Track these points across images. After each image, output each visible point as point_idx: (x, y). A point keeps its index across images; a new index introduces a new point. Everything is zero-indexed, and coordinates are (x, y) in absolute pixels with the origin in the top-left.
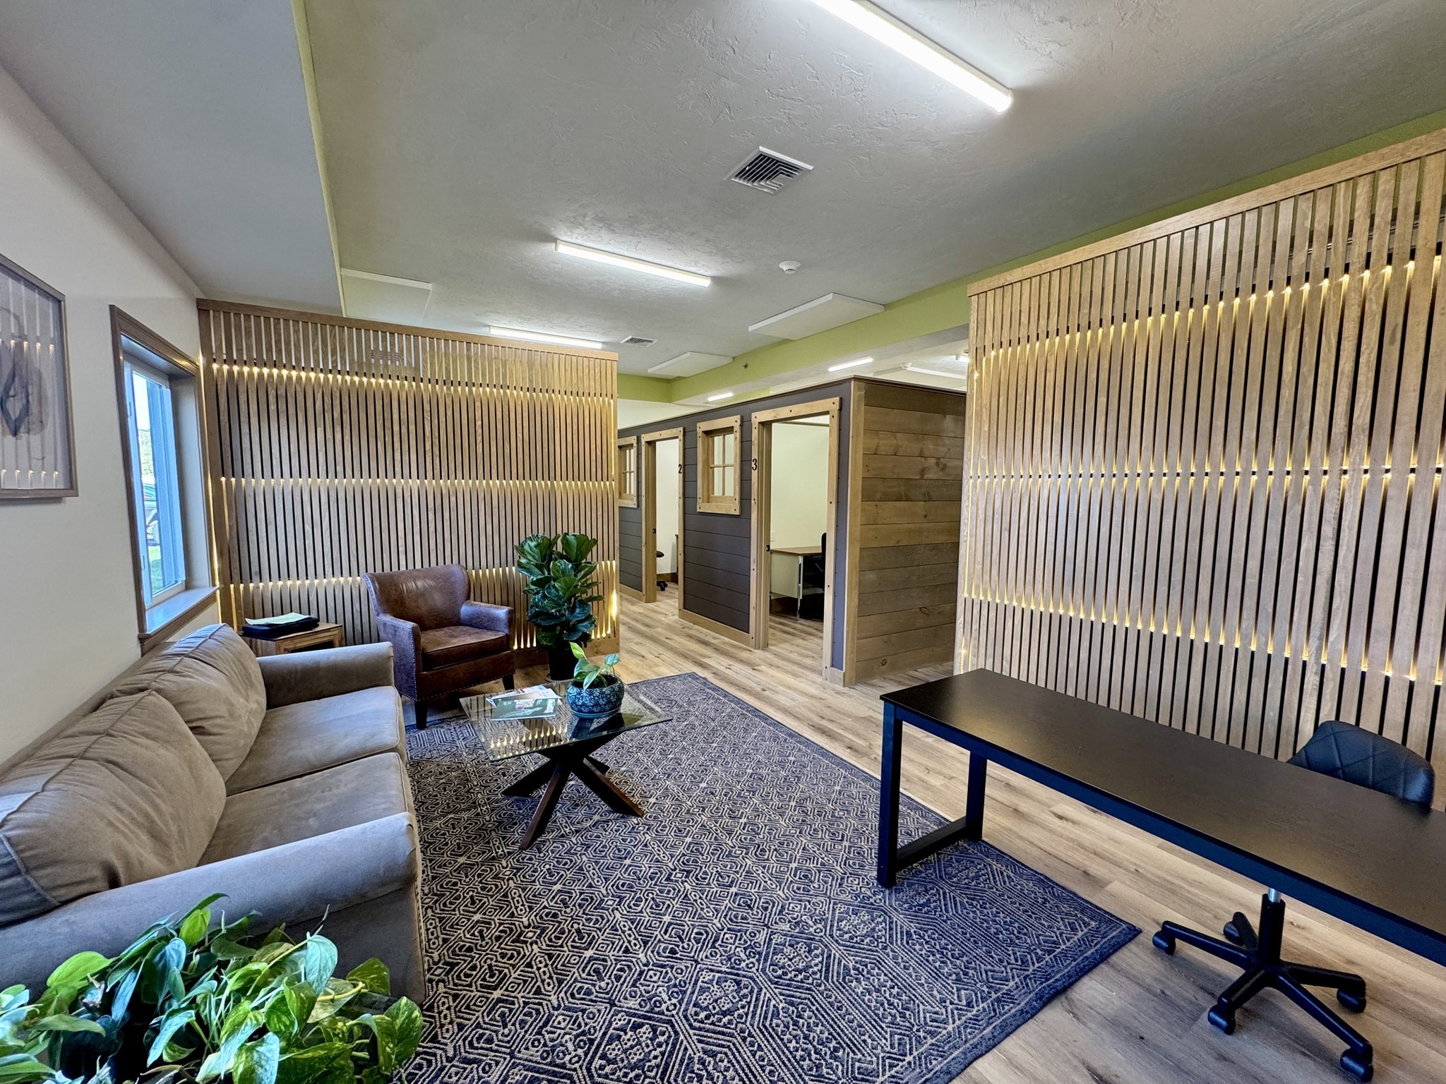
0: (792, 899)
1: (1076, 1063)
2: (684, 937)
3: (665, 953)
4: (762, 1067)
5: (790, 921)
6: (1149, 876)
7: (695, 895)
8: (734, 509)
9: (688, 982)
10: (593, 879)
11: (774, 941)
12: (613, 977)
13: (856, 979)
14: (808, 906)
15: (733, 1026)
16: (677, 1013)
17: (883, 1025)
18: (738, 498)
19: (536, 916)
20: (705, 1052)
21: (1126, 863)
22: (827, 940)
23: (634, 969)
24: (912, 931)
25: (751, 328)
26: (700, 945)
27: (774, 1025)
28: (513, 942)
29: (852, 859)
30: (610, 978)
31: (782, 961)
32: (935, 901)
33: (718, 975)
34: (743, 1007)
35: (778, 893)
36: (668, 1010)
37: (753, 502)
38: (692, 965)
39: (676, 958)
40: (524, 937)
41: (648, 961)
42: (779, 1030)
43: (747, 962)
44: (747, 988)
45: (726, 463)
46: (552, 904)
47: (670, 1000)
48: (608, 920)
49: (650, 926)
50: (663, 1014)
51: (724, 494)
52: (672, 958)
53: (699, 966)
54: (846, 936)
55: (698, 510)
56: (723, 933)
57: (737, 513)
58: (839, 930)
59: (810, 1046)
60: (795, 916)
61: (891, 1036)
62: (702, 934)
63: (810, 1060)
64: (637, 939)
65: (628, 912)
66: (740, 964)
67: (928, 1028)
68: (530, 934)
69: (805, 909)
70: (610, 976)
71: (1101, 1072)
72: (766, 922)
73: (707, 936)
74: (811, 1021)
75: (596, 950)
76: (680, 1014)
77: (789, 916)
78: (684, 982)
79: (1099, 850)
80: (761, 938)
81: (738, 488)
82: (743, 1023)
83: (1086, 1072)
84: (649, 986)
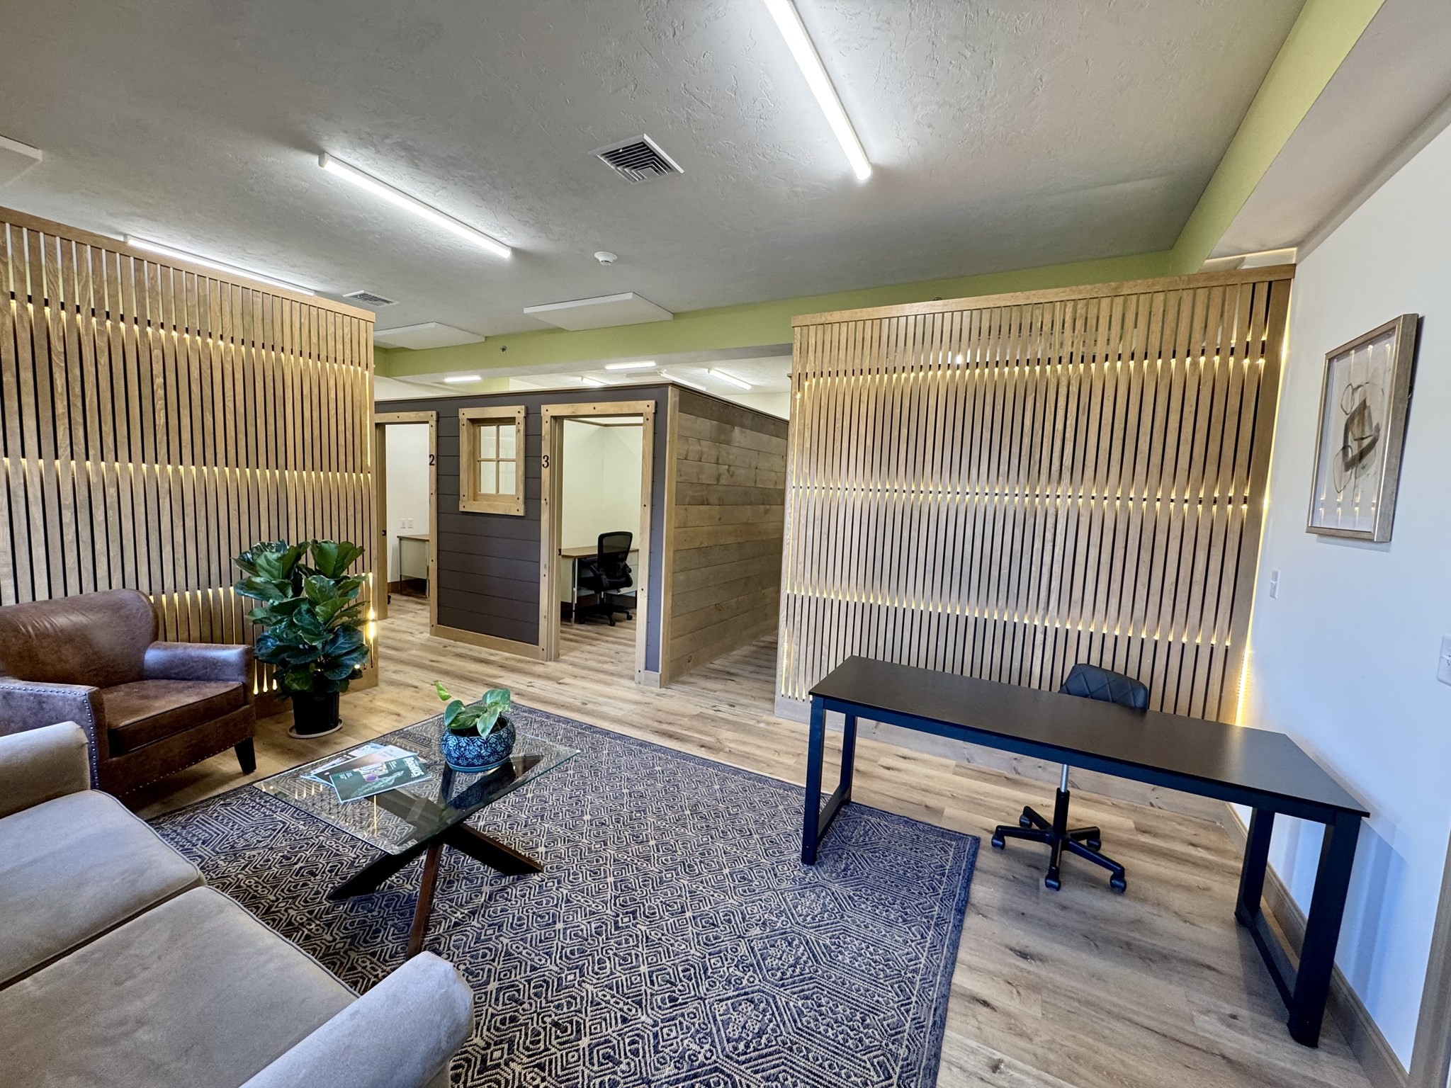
0: (746, 903)
1: (1003, 949)
2: (673, 980)
3: (666, 1004)
4: (820, 1065)
5: (757, 925)
6: (960, 797)
7: (656, 934)
8: (518, 509)
9: (706, 1022)
10: (532, 960)
11: (756, 949)
12: (629, 1054)
13: (839, 952)
14: (763, 905)
15: (774, 1043)
16: (718, 1057)
17: (882, 981)
18: (521, 497)
19: (489, 1030)
20: (767, 1079)
21: (945, 792)
22: (796, 928)
23: (646, 1036)
24: (851, 894)
25: (526, 311)
26: (694, 981)
27: (806, 1024)
28: (479, 1073)
29: (769, 848)
30: (626, 1057)
31: (774, 963)
32: (851, 864)
33: (729, 1002)
34: (771, 1021)
35: (730, 901)
36: (707, 1059)
37: (543, 502)
38: (699, 1003)
39: (680, 1004)
40: (491, 1061)
41: (655, 1021)
42: (812, 1025)
43: (746, 977)
44: (762, 1002)
45: (501, 457)
46: (500, 1007)
47: (702, 1048)
48: (582, 998)
49: (632, 984)
50: (705, 1065)
51: (498, 491)
52: (676, 1006)
53: (707, 1002)
54: (809, 919)
55: (461, 509)
56: (707, 960)
57: (521, 513)
58: (800, 916)
59: (843, 1027)
60: (758, 918)
61: (892, 987)
62: (688, 970)
63: (852, 1038)
64: (628, 1004)
65: (598, 979)
66: (742, 983)
67: (911, 968)
68: (497, 1054)
69: (761, 908)
70: (625, 1054)
71: (1017, 948)
72: (738, 933)
73: (695, 969)
74: (831, 1005)
75: (591, 1034)
76: (721, 1057)
77: (753, 920)
78: (704, 1024)
79: (924, 787)
80: (743, 949)
81: (521, 487)
82: (780, 1036)
83: (1011, 952)
84: (672, 1044)
